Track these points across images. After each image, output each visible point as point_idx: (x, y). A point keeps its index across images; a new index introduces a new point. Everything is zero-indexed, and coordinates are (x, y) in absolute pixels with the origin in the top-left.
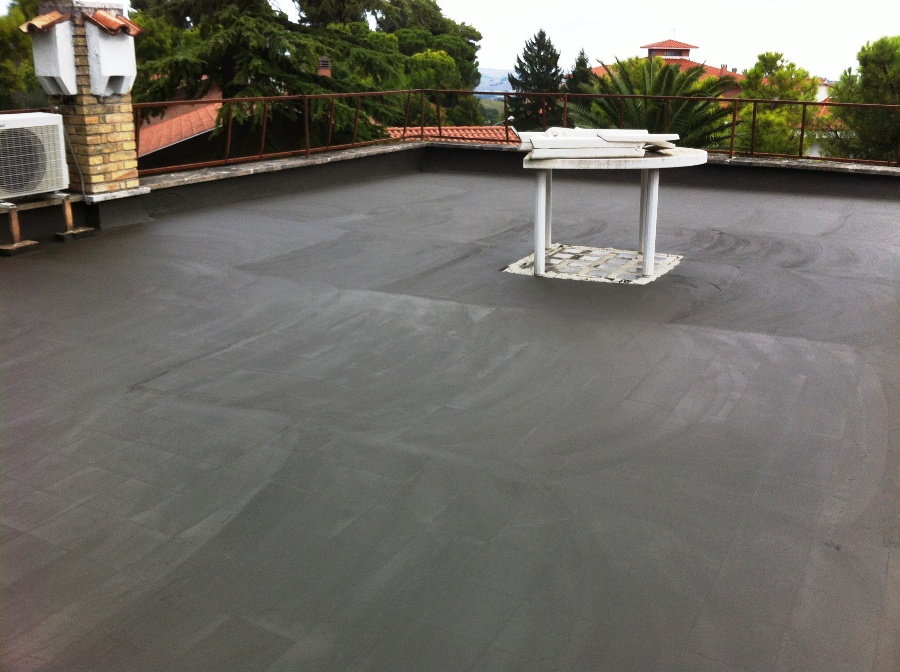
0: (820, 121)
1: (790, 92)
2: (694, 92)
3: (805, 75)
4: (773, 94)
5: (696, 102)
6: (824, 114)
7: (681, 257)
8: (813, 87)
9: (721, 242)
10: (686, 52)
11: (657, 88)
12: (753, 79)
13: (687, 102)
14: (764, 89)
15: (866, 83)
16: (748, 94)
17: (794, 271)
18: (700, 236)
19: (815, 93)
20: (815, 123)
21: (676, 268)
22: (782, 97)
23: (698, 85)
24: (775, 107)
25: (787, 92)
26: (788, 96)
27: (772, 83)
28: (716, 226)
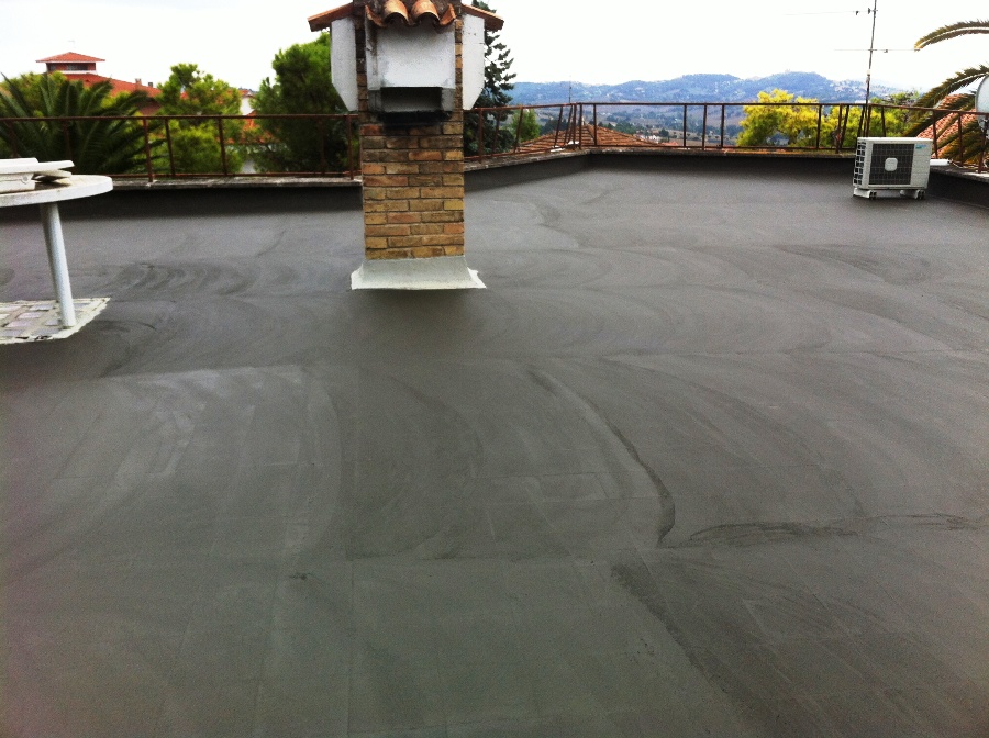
0: (248, 134)
1: (212, 106)
2: (104, 111)
3: (226, 87)
4: (195, 109)
5: (108, 122)
6: (252, 127)
7: (107, 299)
8: (235, 97)
9: (152, 277)
10: (92, 66)
11: (59, 107)
12: (170, 93)
13: (98, 122)
14: (184, 104)
15: (286, 92)
16: (167, 110)
17: (234, 297)
18: (128, 273)
19: (238, 105)
20: (243, 136)
21: (103, 313)
22: (205, 112)
23: (108, 101)
24: (199, 123)
25: (209, 106)
26: (211, 110)
27: (192, 97)
28: (145, 259)
